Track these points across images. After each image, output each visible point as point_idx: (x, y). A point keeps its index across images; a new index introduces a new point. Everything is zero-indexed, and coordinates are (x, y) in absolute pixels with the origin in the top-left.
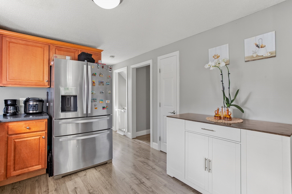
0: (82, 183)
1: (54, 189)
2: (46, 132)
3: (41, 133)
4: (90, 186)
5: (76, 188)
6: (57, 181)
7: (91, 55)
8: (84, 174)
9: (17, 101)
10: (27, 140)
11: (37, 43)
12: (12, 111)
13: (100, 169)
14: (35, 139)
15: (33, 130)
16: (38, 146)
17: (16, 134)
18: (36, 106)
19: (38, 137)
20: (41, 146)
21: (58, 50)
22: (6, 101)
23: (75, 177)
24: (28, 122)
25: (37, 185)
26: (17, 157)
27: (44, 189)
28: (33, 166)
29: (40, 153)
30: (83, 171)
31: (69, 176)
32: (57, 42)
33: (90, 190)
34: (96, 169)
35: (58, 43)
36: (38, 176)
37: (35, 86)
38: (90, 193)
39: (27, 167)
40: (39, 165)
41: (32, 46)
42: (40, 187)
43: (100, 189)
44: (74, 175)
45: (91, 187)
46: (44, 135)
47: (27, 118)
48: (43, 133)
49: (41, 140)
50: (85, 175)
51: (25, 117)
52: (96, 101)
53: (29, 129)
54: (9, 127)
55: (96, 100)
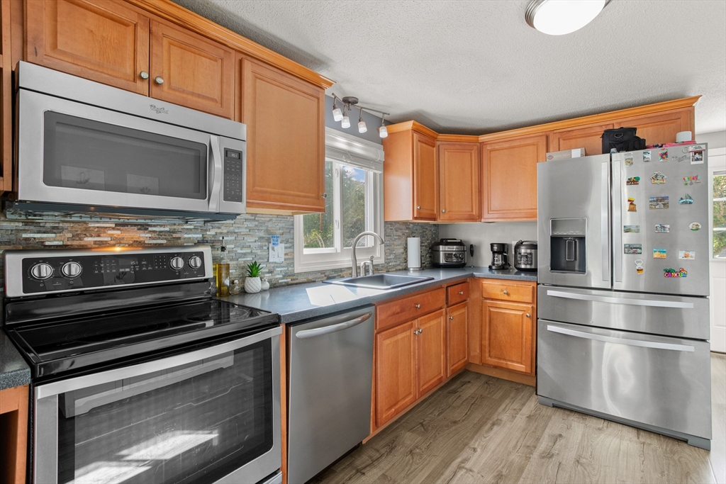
0: (580, 437)
1: (528, 413)
2: (532, 307)
3: (526, 307)
4: (591, 452)
5: (560, 436)
6: (541, 407)
7: (635, 129)
8: (601, 426)
9: (506, 246)
10: (504, 313)
11: (526, 138)
12: (500, 263)
13: (648, 441)
14: (516, 315)
15: (513, 297)
16: (520, 329)
17: (492, 299)
18: (529, 256)
19: (521, 313)
20: (524, 330)
21: (564, 140)
22: (492, 245)
23: (576, 419)
24: (506, 283)
25: (512, 395)
26: (492, 337)
27: (516, 406)
28: (513, 361)
29: (524, 343)
30: (603, 421)
31: (567, 412)
32: (560, 124)
33: (584, 458)
34: (638, 434)
35: (564, 124)
36: (524, 385)
37: (525, 219)
38: (578, 461)
39: (505, 359)
40: (522, 364)
41: (519, 146)
42: (513, 399)
43: (605, 472)
44: (577, 415)
45: (591, 455)
46: (530, 311)
47: (518, 277)
48: (529, 307)
49: (525, 318)
50: (599, 429)
51: (516, 274)
52: (639, 251)
53: (508, 294)
54: (484, 285)
55: (641, 249)
